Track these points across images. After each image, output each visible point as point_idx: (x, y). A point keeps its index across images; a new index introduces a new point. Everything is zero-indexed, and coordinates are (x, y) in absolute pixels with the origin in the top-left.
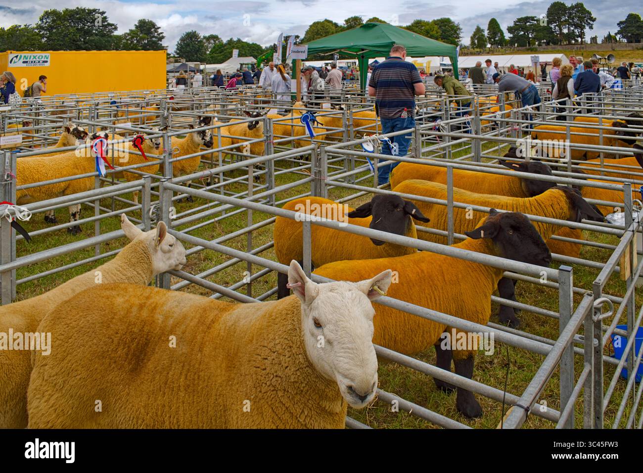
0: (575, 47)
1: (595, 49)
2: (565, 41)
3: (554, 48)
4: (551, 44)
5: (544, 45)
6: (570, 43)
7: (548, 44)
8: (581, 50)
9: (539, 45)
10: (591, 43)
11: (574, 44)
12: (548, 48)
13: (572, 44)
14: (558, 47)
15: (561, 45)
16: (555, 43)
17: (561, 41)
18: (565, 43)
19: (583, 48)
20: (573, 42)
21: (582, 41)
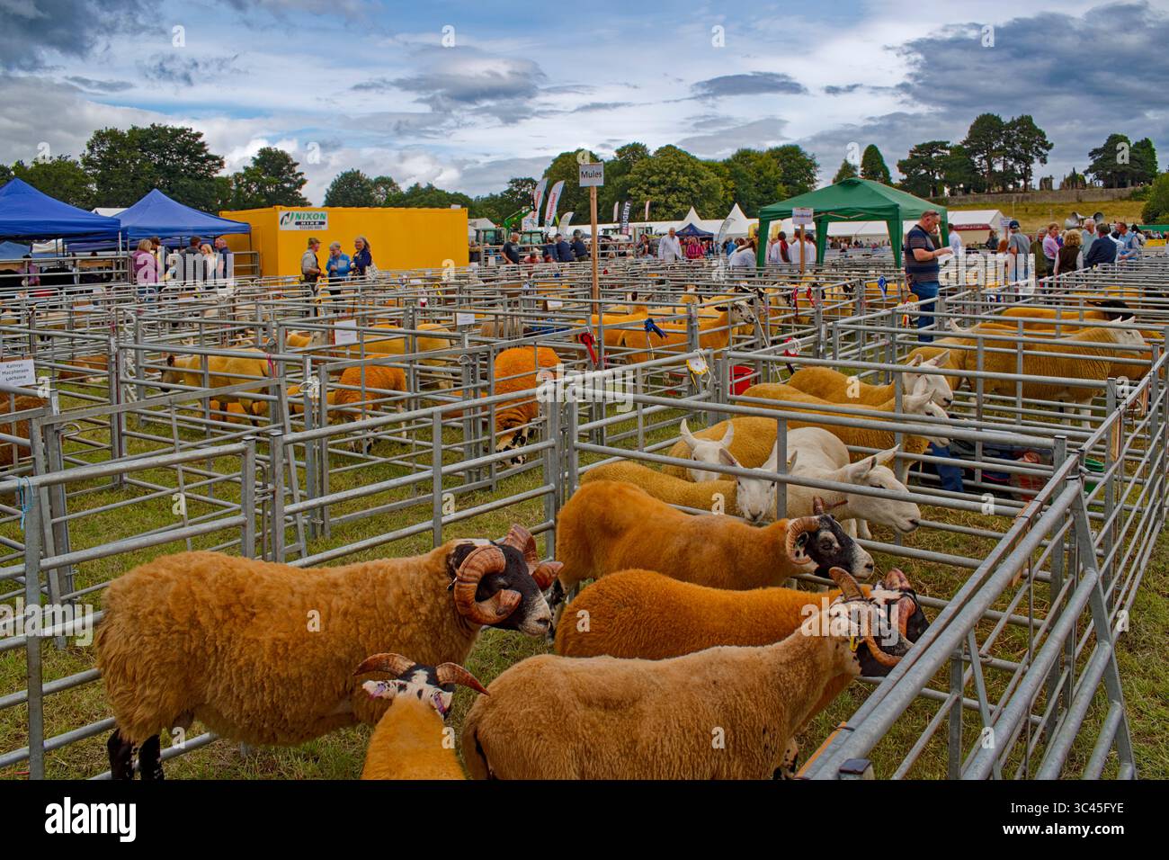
0: (1014, 196)
1: (1049, 199)
2: (997, 185)
3: (976, 199)
4: (972, 192)
5: (960, 193)
6: (1005, 190)
7: (966, 191)
8: (1025, 202)
9: (952, 193)
10: (1041, 189)
11: (1013, 192)
12: (966, 200)
13: (1009, 192)
14: (985, 198)
15: (989, 193)
16: (979, 191)
17: (990, 186)
18: (996, 190)
19: (1027, 198)
20: (1011, 187)
21: (1026, 185)
